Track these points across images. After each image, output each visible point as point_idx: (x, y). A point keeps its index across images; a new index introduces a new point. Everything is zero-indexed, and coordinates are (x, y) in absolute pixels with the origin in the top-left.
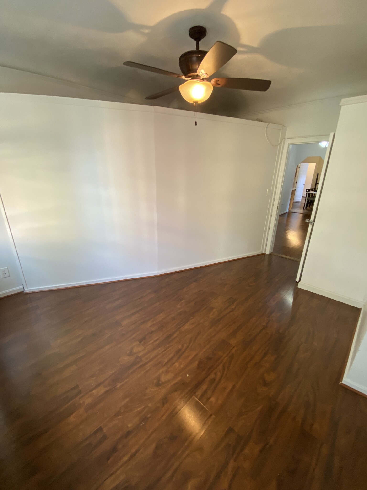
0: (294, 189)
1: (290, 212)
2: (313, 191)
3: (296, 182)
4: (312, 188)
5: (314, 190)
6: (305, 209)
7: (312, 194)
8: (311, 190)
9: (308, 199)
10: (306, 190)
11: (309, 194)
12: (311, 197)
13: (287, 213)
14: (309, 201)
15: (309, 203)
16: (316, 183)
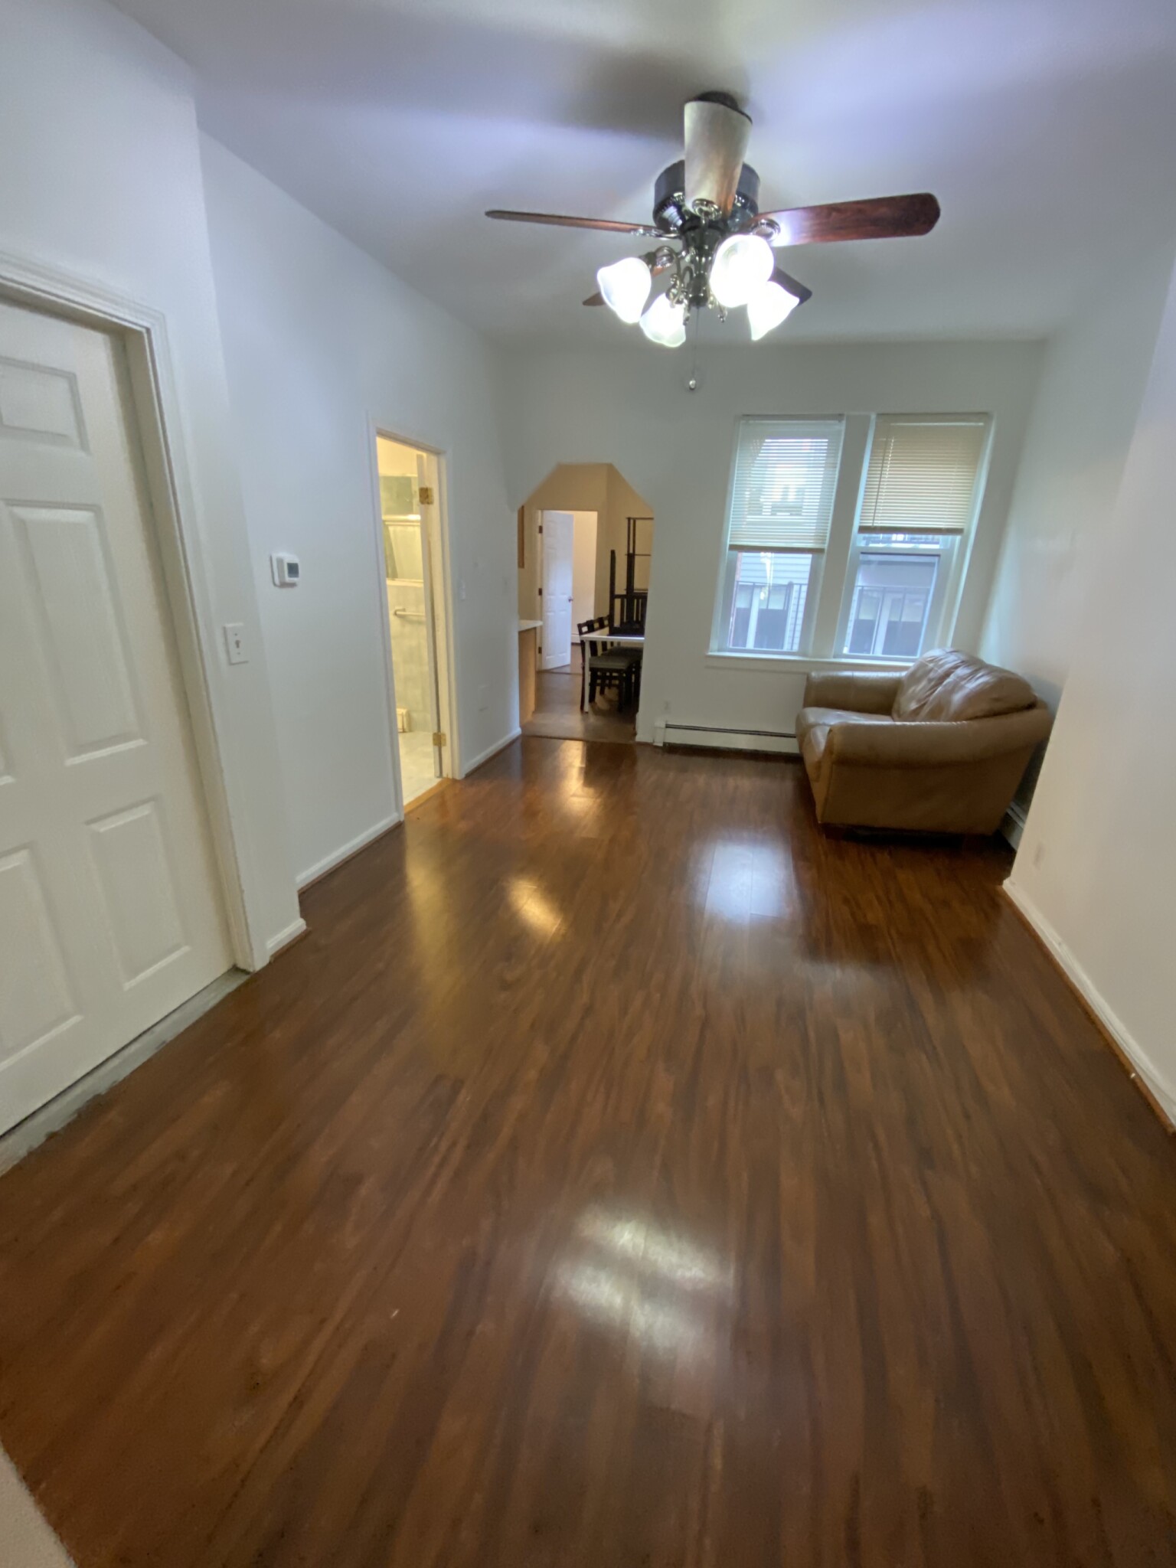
0: (529, 624)
1: (533, 738)
2: (606, 630)
3: (540, 592)
4: (600, 615)
5: (606, 622)
6: (586, 707)
7: (604, 644)
8: (596, 625)
9: (590, 664)
10: (580, 626)
11: (593, 644)
12: (602, 654)
13: (518, 744)
14: (599, 673)
15: (599, 681)
16: (613, 596)
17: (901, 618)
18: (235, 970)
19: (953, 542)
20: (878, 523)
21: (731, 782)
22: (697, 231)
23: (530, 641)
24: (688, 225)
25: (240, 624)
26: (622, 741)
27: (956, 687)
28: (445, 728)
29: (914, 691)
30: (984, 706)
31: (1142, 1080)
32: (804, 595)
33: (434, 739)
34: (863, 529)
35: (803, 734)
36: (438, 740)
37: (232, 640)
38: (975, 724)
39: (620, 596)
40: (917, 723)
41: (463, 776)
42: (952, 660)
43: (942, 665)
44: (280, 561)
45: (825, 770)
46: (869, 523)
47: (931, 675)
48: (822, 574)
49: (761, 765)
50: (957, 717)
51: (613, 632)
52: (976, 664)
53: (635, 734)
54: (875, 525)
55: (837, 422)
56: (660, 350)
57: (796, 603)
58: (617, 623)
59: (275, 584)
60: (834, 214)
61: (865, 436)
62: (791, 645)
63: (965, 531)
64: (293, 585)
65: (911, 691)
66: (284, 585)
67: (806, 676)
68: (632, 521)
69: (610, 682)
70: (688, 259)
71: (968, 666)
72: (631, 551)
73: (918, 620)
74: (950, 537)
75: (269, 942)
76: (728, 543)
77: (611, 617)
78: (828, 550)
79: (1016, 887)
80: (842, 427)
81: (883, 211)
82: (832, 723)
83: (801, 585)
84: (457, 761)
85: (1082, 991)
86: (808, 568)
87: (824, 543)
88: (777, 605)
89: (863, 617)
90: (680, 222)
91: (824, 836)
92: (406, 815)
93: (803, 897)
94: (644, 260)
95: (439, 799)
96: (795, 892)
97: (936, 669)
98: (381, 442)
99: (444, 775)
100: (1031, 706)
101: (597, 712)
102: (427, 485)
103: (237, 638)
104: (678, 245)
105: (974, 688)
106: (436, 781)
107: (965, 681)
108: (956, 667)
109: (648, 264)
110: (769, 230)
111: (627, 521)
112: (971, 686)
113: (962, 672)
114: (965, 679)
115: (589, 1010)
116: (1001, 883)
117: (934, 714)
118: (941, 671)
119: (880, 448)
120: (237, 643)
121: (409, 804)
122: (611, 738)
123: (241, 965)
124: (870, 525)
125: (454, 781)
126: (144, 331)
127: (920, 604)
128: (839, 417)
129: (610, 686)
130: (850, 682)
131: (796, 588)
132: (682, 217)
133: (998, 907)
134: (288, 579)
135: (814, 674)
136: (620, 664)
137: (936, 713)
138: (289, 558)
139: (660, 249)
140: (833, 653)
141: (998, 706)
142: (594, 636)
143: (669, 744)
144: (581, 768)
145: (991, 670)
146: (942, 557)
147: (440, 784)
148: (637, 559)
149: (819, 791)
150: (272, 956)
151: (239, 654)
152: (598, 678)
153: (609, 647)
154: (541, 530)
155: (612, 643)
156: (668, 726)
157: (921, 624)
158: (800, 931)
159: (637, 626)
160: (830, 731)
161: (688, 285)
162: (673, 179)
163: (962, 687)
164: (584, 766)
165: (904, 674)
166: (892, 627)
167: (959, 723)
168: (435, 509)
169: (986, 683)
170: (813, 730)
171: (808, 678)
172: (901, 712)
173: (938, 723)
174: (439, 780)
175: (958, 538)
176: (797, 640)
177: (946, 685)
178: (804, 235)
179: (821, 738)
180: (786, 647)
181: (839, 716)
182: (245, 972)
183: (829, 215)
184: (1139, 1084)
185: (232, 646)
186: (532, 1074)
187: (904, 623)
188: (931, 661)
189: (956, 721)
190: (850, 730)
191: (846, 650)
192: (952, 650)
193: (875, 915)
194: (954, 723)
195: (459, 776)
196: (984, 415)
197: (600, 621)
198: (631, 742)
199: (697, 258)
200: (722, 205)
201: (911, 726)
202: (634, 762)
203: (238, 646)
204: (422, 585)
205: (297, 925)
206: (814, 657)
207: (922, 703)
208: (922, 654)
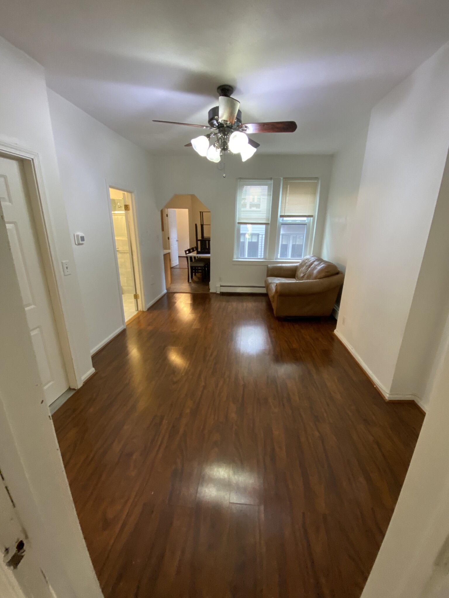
0: (167, 251)
1: (170, 293)
2: (196, 252)
3: (169, 238)
4: (193, 247)
5: (195, 249)
6: (190, 281)
7: (195, 257)
8: (191, 251)
9: (190, 265)
10: (186, 251)
11: (191, 257)
12: (194, 261)
13: (166, 297)
14: (194, 268)
15: (194, 271)
16: (197, 240)
17: (296, 243)
18: (70, 389)
19: (310, 220)
20: (286, 214)
21: (245, 304)
22: (223, 128)
23: (167, 257)
24: (220, 126)
25: (67, 261)
26: (205, 292)
27: (315, 268)
28: (139, 292)
29: (302, 270)
30: (323, 274)
31: (378, 388)
32: (264, 239)
33: (134, 297)
34: (281, 216)
35: (267, 286)
36: (136, 297)
37: (65, 266)
38: (321, 280)
39: (199, 240)
40: (303, 281)
41: (147, 310)
42: (313, 259)
43: (310, 261)
44: (78, 236)
45: (276, 298)
46: (283, 214)
47: (307, 264)
48: (269, 232)
49: (254, 298)
50: (315, 278)
51: (198, 253)
52: (320, 260)
53: (209, 289)
54: (285, 215)
55: (270, 180)
56: (213, 163)
57: (261, 241)
58: (199, 250)
59: (76, 244)
60: (265, 125)
61: (280, 185)
62: (260, 256)
63: (314, 216)
64: (82, 244)
65: (301, 270)
66: (79, 244)
67: (266, 267)
68: (201, 213)
69: (198, 271)
70: (220, 136)
71: (318, 261)
72: (202, 224)
73: (302, 244)
74: (309, 218)
75: (82, 378)
76: (237, 222)
77: (197, 248)
78: (271, 223)
79: (338, 332)
80: (272, 182)
81: (280, 125)
82: (277, 282)
83: (262, 235)
84: (144, 305)
85: (359, 363)
86: (264, 229)
87: (269, 221)
88: (255, 240)
89: (284, 243)
90: (217, 125)
91: (277, 321)
92: (126, 326)
93: (272, 341)
94: (206, 137)
95: (137, 319)
96: (269, 340)
97: (308, 262)
98: (111, 189)
99: (139, 310)
100: (338, 273)
101: (195, 282)
102: (127, 204)
103: (67, 266)
104: (217, 131)
105: (320, 268)
106: (136, 313)
107: (317, 266)
108: (314, 261)
109: (208, 138)
110: (246, 129)
111: (200, 213)
112: (319, 268)
113: (316, 263)
114: (317, 265)
115: (205, 387)
116: (333, 331)
117: (308, 278)
118: (309, 263)
119: (285, 189)
120: (67, 268)
121: (127, 322)
122: (201, 292)
123: (72, 387)
124: (284, 215)
125: (143, 312)
126: (31, 159)
127: (302, 238)
128: (271, 179)
129: (198, 272)
130: (281, 268)
131: (260, 236)
132: (218, 123)
133: (334, 339)
134: (81, 242)
135: (269, 266)
136: (202, 265)
137: (309, 277)
138: (81, 234)
139: (211, 133)
140: (275, 259)
141: (329, 274)
142: (191, 254)
143: (222, 292)
144: (191, 304)
145: (325, 262)
146: (307, 225)
147: (138, 313)
148: (204, 226)
149: (274, 306)
150: (84, 383)
151: (68, 271)
152: (193, 270)
153: (196, 258)
154: (167, 216)
155: (197, 257)
156: (221, 286)
157: (303, 245)
158: (272, 353)
159: (207, 250)
160: (276, 285)
161: (221, 145)
162: (214, 112)
163: (316, 268)
164: (192, 302)
165: (298, 264)
166: (294, 247)
167: (316, 280)
168: (131, 212)
169: (323, 267)
170: (270, 285)
171: (268, 267)
172: (298, 277)
173: (310, 281)
174: (137, 312)
175: (312, 218)
176: (263, 254)
177: (311, 267)
178: (257, 130)
179: (273, 288)
180: (259, 257)
181: (279, 280)
182: (74, 389)
183: (264, 126)
184: (377, 389)
185: (65, 268)
186: (188, 411)
187: (297, 245)
188: (306, 260)
189: (315, 279)
190: (282, 284)
191: (279, 257)
192: (313, 255)
193: (295, 346)
194: (315, 280)
195: (145, 310)
196: (317, 178)
197: (193, 249)
198: (208, 293)
199: (223, 136)
200: (231, 122)
201: (301, 282)
202: (210, 300)
203: (67, 269)
204: (127, 239)
205: (92, 370)
206: (269, 260)
207: (305, 274)
208: (304, 257)
